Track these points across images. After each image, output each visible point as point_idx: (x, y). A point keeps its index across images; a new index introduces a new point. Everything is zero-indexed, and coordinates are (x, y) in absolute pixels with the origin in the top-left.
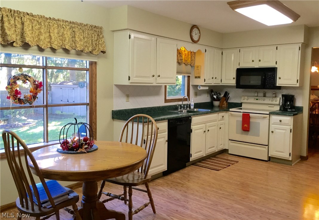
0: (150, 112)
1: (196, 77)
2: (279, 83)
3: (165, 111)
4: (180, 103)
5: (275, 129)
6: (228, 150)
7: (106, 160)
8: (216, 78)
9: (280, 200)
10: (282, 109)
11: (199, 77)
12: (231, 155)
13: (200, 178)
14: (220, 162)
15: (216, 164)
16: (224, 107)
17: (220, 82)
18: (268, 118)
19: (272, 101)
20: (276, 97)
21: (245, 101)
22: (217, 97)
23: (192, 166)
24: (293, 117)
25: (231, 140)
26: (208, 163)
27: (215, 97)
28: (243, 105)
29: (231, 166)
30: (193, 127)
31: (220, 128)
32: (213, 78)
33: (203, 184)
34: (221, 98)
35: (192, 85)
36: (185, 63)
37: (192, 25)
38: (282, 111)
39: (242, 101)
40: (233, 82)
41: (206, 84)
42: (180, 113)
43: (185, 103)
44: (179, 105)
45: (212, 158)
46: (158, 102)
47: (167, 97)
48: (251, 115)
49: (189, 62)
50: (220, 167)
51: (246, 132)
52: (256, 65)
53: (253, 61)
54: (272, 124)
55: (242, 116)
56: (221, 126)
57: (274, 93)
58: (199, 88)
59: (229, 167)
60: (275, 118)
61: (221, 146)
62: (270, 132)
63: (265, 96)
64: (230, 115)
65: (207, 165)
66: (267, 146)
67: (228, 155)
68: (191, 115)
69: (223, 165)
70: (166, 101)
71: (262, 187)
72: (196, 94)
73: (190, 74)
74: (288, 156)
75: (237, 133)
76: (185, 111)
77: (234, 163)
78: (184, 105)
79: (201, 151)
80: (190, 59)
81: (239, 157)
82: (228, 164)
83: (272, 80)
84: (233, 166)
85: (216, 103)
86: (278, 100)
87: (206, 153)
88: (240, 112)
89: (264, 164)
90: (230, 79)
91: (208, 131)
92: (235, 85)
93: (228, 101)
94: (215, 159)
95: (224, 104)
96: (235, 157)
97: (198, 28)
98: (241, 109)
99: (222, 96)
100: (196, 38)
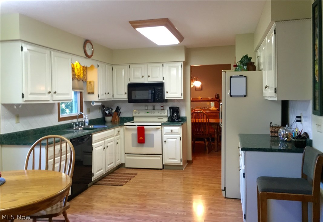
0: (44, 133)
1: (89, 93)
2: (167, 96)
3: (59, 130)
4: (75, 121)
5: (167, 138)
6: (125, 164)
7: (28, 192)
8: (108, 93)
9: (186, 202)
10: (170, 120)
11: (93, 93)
12: (128, 169)
13: (108, 197)
14: (120, 177)
15: (117, 180)
16: (116, 121)
17: (112, 97)
18: (161, 129)
19: (161, 113)
20: (163, 109)
21: (137, 115)
22: (109, 113)
23: (93, 185)
24: (181, 126)
25: (127, 154)
26: (109, 180)
27: (107, 112)
28: (135, 118)
29: (133, 179)
30: (94, 145)
31: (117, 143)
32: (106, 93)
33: (113, 202)
34: (113, 113)
35: (85, 101)
36: (77, 79)
37: (85, 40)
38: (170, 121)
39: (134, 115)
40: (125, 97)
41: (100, 99)
42: (75, 131)
43: (80, 120)
44: (73, 123)
45: (110, 174)
46: (52, 121)
47: (60, 115)
48: (145, 127)
49: (82, 77)
50: (122, 182)
51: (142, 144)
52: (146, 81)
53: (143, 77)
54: (164, 134)
55: (137, 129)
56: (118, 141)
57: (162, 106)
58: (93, 104)
59: (131, 181)
60: (167, 129)
61: (119, 161)
62: (163, 142)
63: (154, 109)
64: (125, 129)
65: (109, 182)
66: (161, 156)
67: (125, 169)
68: (92, 132)
69: (124, 179)
70: (60, 119)
71: (167, 194)
72: (89, 111)
73: (82, 89)
74: (179, 162)
75: (133, 146)
76: (81, 129)
77: (134, 176)
78: (79, 123)
79: (101, 169)
80: (82, 75)
81: (136, 169)
82: (129, 178)
83: (161, 94)
84: (134, 179)
85: (109, 119)
86: (167, 112)
87: (106, 170)
88: (135, 125)
89: (160, 172)
90: (122, 94)
91: (108, 147)
92: (128, 100)
93: (120, 116)
94: (113, 174)
95: (116, 119)
96: (132, 170)
97: (91, 43)
98: (133, 123)
99: (114, 110)
100: (89, 53)
